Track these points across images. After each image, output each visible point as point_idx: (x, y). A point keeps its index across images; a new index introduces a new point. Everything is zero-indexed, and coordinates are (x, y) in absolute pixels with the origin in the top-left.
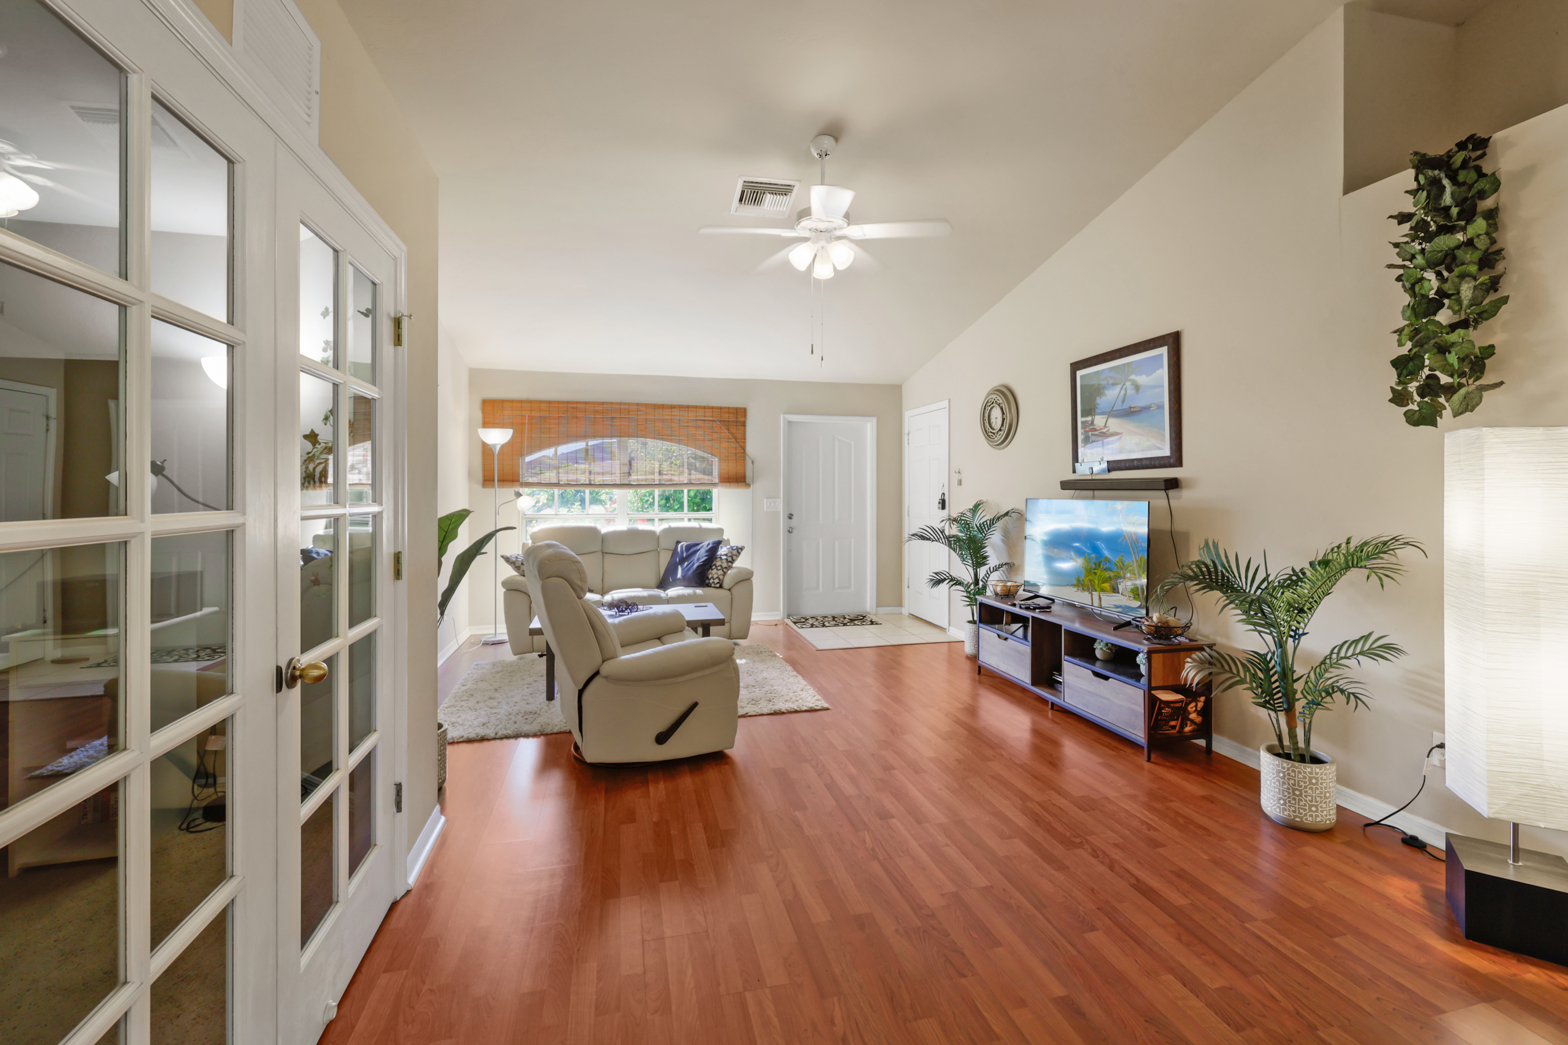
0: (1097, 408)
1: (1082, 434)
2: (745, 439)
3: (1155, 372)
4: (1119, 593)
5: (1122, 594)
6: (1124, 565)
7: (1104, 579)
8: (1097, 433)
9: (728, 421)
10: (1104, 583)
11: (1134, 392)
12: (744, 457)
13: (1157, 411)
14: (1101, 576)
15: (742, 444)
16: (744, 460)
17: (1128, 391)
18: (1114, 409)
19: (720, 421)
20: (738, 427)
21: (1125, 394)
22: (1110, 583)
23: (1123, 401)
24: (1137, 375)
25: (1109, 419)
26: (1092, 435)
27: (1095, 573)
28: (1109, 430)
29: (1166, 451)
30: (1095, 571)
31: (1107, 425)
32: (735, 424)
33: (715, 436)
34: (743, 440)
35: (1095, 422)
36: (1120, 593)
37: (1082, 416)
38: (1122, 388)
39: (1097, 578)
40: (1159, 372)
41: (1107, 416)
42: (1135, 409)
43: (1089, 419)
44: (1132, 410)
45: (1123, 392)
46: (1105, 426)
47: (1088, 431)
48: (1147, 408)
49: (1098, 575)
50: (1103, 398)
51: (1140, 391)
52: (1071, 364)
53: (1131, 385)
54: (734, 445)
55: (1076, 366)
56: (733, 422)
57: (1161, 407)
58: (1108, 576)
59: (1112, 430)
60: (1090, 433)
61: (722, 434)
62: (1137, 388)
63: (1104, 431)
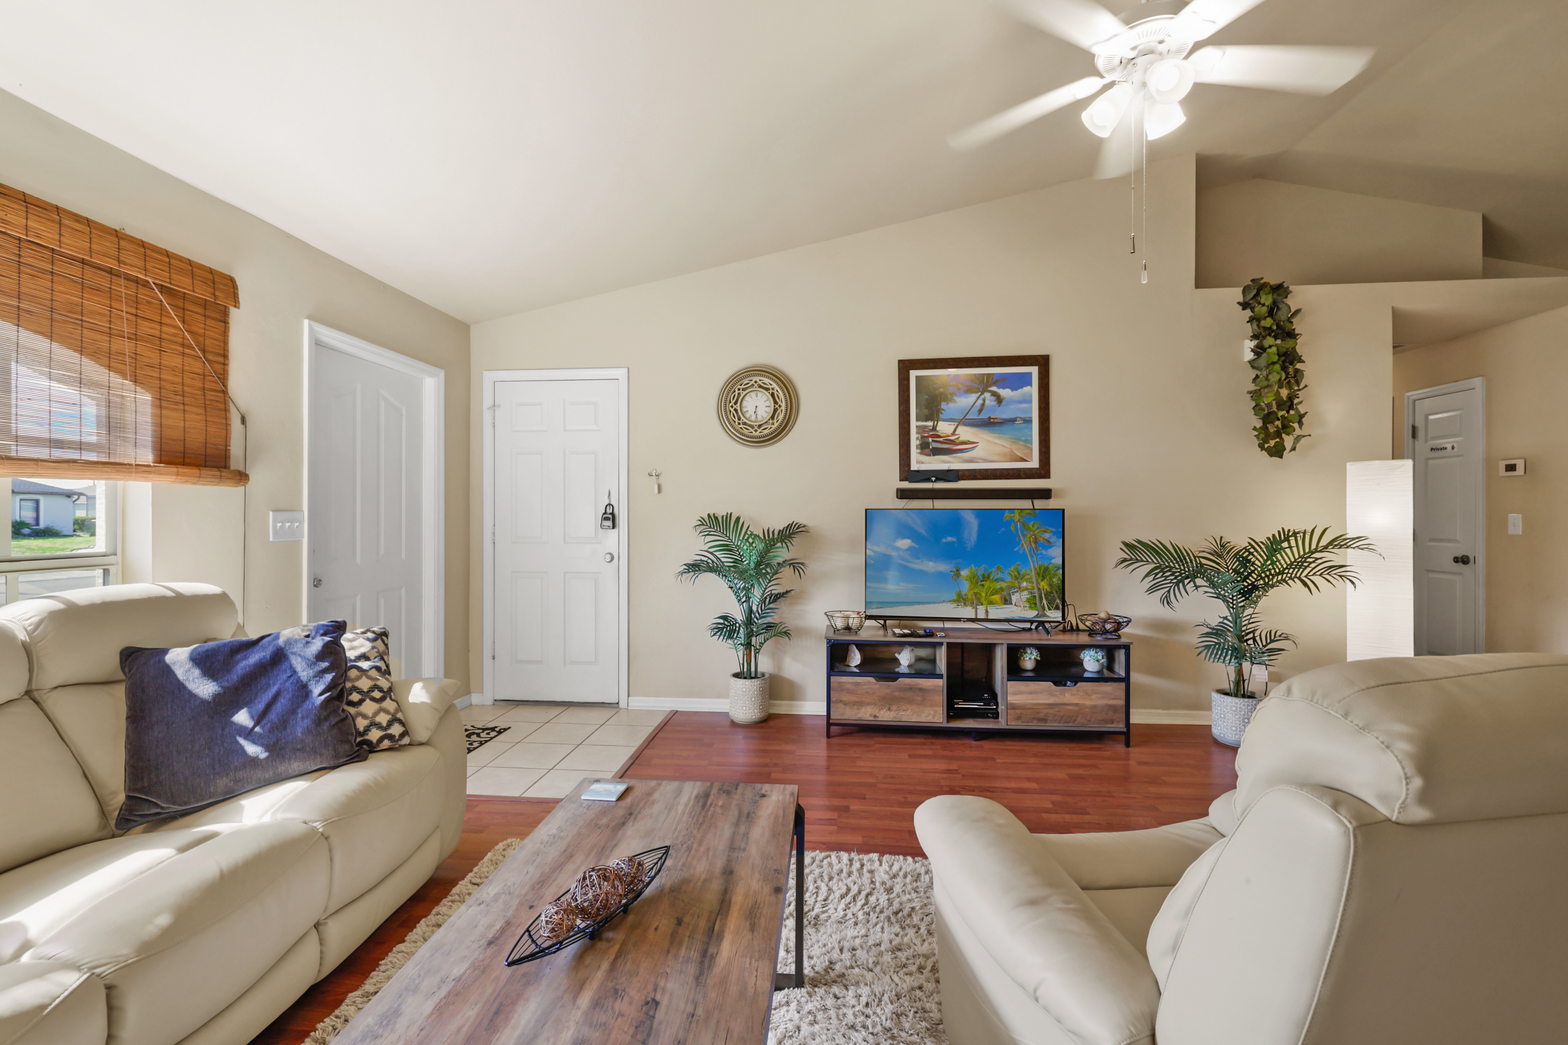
0: (942, 413)
1: (917, 439)
2: (225, 356)
3: (1022, 388)
4: (1012, 604)
5: (1015, 605)
6: (1019, 574)
7: (994, 591)
8: (941, 439)
9: (184, 296)
10: (993, 595)
11: (994, 403)
12: (225, 403)
13: (1024, 425)
14: (990, 588)
15: (218, 367)
16: (226, 410)
17: (987, 402)
18: (967, 417)
19: (162, 288)
20: (209, 322)
21: (983, 405)
22: (1001, 594)
23: (980, 411)
24: (999, 388)
25: (959, 427)
26: (933, 441)
27: (983, 585)
28: (959, 437)
29: (1034, 463)
30: (982, 583)
31: (956, 433)
32: (201, 310)
33: (146, 328)
34: (221, 359)
35: (938, 429)
36: (1014, 603)
37: (917, 420)
38: (978, 398)
39: (985, 591)
40: (1027, 389)
41: (956, 424)
42: (996, 421)
43: (930, 424)
44: (992, 420)
45: (980, 402)
46: (954, 434)
47: (928, 437)
48: (1013, 421)
49: (986, 587)
50: (951, 405)
51: (1003, 404)
52: (900, 362)
53: (992, 395)
54: (197, 366)
55: (905, 367)
56: (196, 301)
57: (1029, 421)
58: (999, 587)
59: (962, 438)
60: (930, 439)
61: (165, 329)
62: (999, 400)
63: (952, 438)
